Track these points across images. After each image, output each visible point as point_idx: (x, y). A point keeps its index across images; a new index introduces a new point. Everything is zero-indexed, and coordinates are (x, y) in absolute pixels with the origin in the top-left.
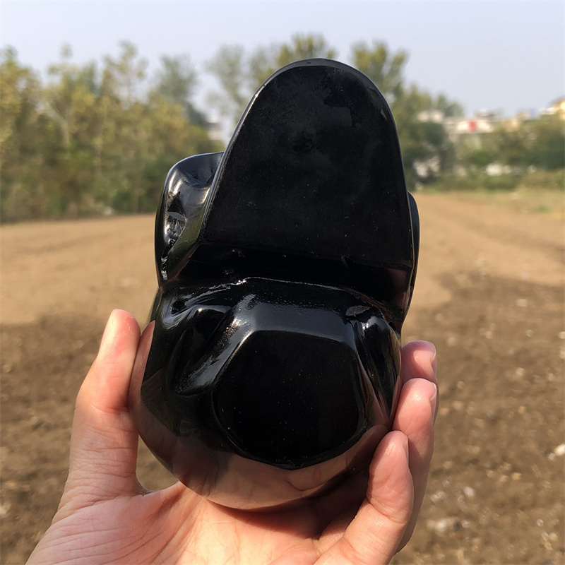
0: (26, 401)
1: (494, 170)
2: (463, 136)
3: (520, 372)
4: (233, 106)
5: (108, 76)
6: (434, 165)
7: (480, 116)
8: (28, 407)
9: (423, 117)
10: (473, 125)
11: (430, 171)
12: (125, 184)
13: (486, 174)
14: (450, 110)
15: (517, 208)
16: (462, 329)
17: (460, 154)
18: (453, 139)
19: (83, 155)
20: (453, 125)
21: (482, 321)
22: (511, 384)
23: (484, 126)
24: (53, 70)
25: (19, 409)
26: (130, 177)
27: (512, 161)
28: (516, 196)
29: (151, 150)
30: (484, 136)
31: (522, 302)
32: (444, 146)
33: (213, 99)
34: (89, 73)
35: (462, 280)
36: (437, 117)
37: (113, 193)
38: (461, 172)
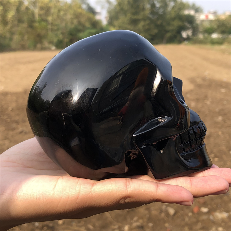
0: (17, 122)
1: (215, 36)
2: (203, 21)
3: (220, 118)
6: (190, 33)
7: (210, 13)
8: (18, 125)
9: (186, 12)
10: (207, 16)
11: (188, 36)
12: (61, 37)
13: (211, 38)
14: (198, 10)
15: (223, 52)
16: (197, 100)
17: (201, 29)
18: (198, 22)
19: (44, 24)
20: (198, 16)
21: (206, 97)
22: (216, 123)
23: (211, 17)
25: (14, 125)
26: (63, 34)
27: (223, 32)
28: (223, 47)
29: (72, 23)
30: (211, 21)
31: (223, 90)
32: (194, 25)
35: (199, 81)
36: (192, 13)
37: (55, 40)
38: (201, 36)
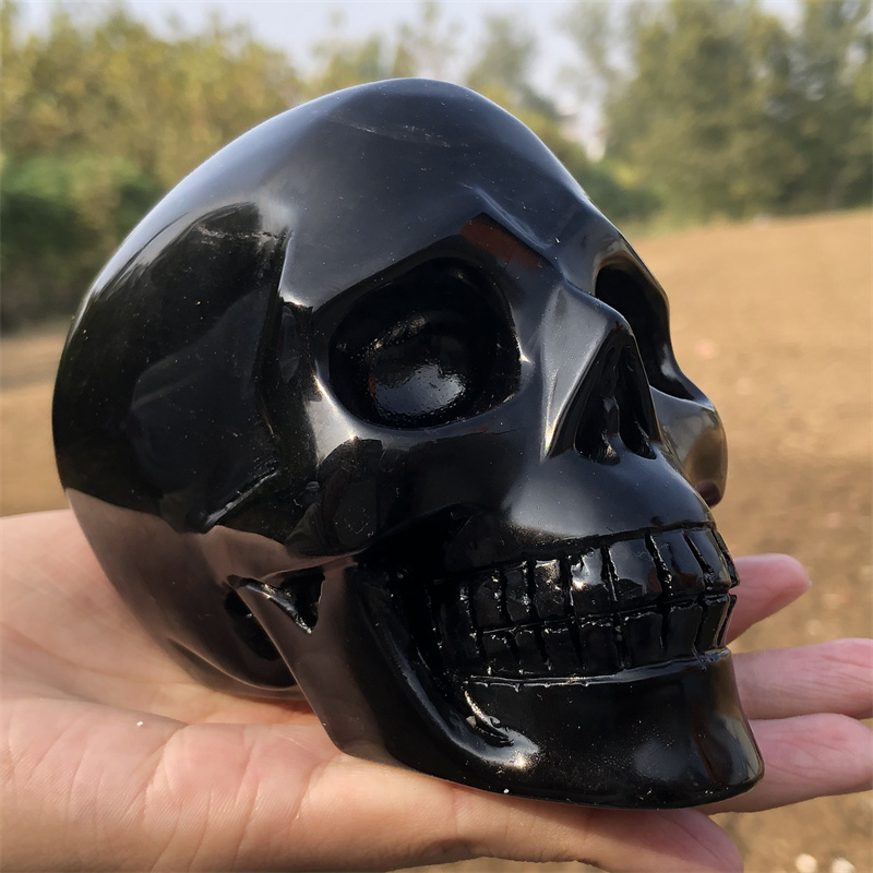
4: (598, 85)
5: (403, 55)
24: (318, 51)
33: (566, 75)
34: (373, 49)
